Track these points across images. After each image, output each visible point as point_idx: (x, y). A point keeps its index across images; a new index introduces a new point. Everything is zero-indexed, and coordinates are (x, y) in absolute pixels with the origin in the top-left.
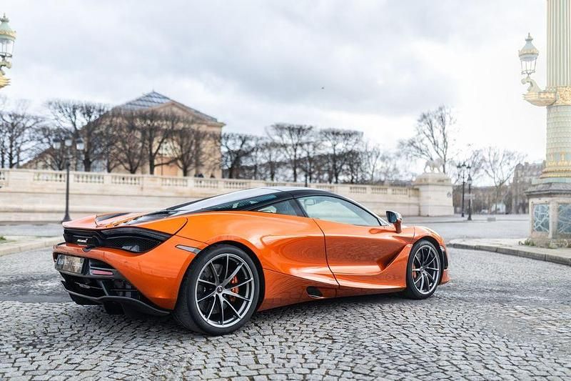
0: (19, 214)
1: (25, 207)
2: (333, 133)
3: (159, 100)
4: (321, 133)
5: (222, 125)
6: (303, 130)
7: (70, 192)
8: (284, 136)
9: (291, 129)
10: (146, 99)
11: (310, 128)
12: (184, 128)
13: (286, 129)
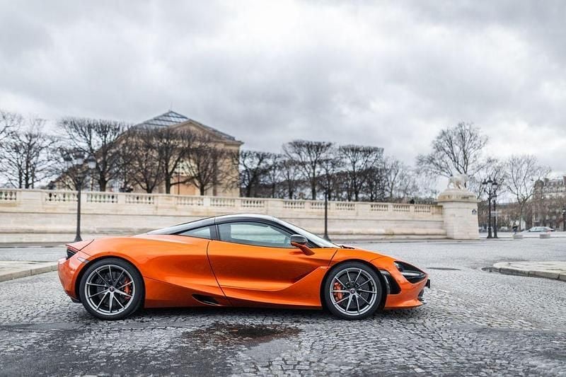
0: (31, 235)
1: (36, 228)
2: (352, 150)
3: (177, 120)
4: (340, 150)
5: (240, 143)
6: (322, 147)
7: (81, 212)
8: (303, 153)
9: (309, 147)
10: (164, 118)
11: (329, 145)
12: (200, 147)
13: (304, 146)
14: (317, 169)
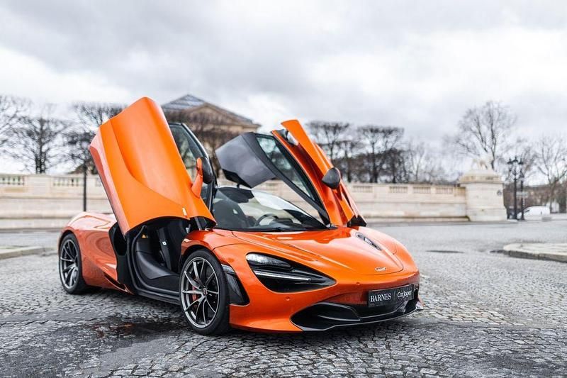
2: (372, 131)
3: (194, 103)
4: (359, 130)
5: (258, 126)
6: (340, 128)
8: (320, 135)
9: (327, 128)
10: (181, 102)
11: (347, 126)
12: (213, 129)
13: (322, 127)
14: (335, 151)
